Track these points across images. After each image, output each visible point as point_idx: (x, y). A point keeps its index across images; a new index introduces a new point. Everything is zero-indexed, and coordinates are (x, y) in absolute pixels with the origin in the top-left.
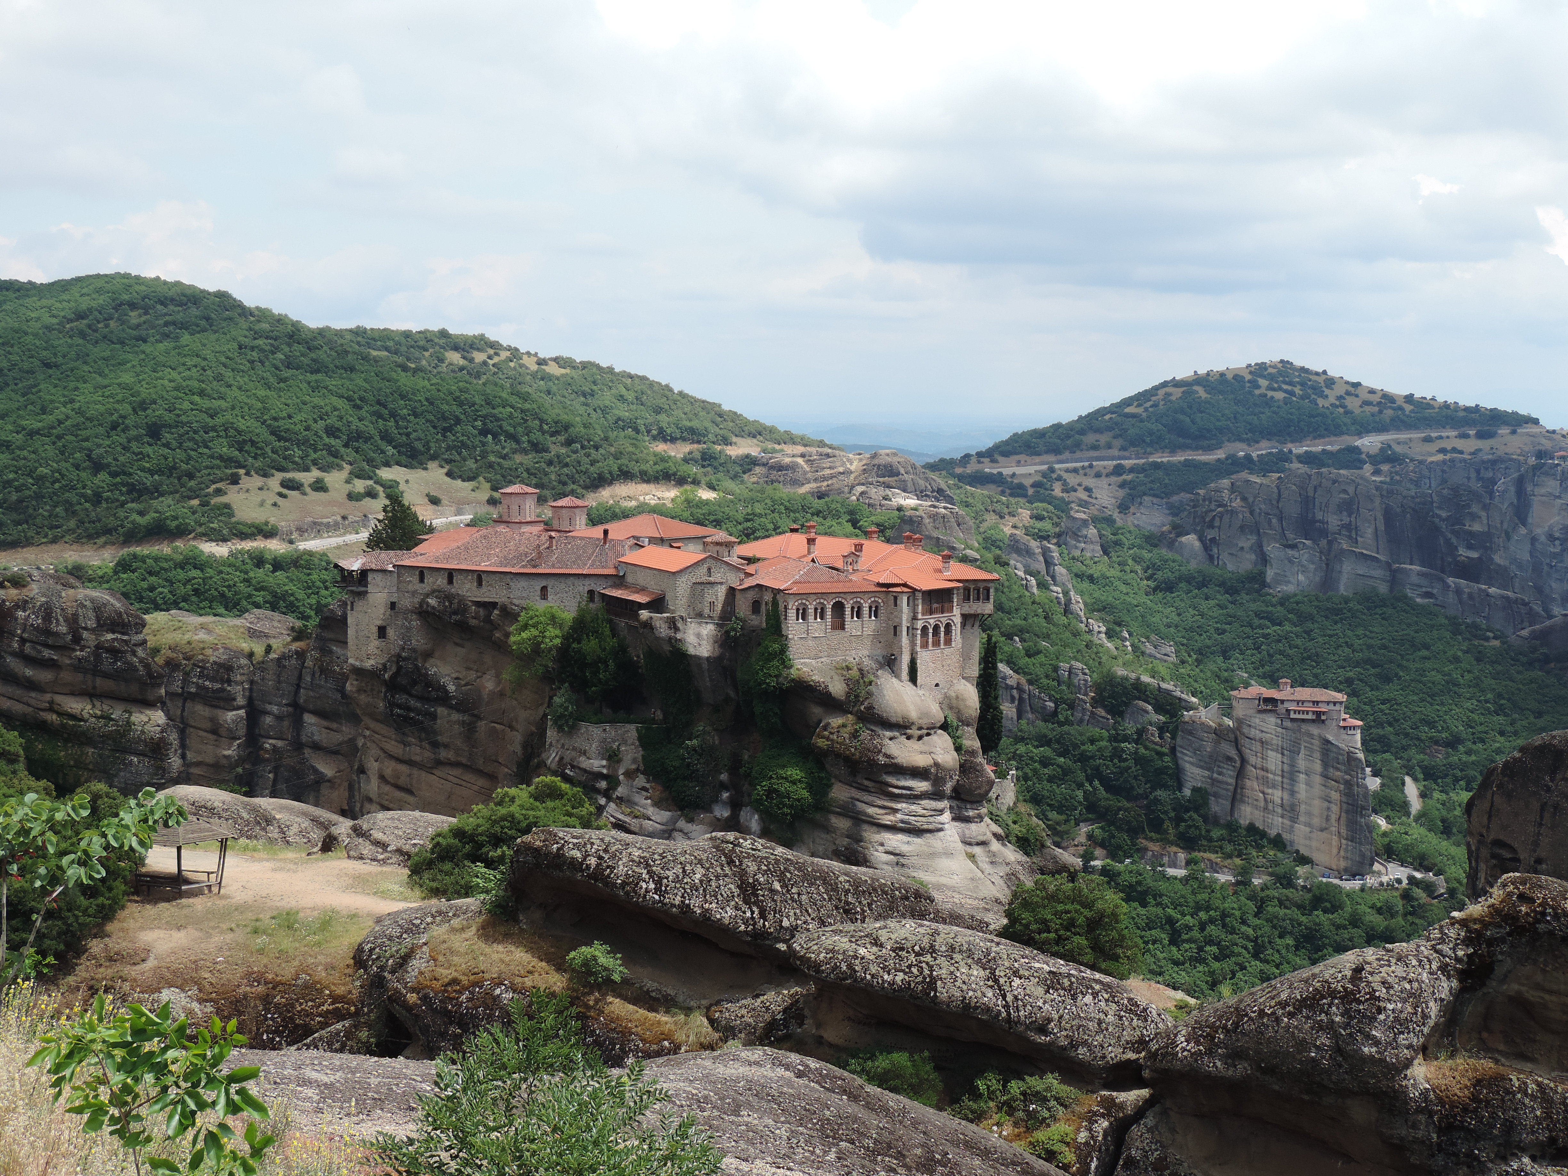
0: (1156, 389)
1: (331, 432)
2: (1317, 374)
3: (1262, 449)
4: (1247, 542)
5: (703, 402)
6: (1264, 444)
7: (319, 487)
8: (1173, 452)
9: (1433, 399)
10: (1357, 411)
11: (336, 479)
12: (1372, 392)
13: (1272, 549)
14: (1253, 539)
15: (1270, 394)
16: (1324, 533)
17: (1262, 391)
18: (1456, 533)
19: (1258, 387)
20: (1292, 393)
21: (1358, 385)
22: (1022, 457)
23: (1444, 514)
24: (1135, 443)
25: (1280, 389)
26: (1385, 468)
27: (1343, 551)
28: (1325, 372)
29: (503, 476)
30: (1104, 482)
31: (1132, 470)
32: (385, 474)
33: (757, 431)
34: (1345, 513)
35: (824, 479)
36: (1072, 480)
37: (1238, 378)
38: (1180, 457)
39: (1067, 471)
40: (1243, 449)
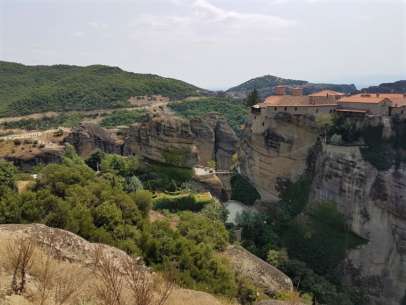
0: (250, 80)
1: (143, 89)
3: (268, 88)
7: (143, 98)
11: (145, 97)
12: (282, 79)
19: (266, 79)
21: (280, 78)
22: (232, 92)
25: (269, 79)
28: (275, 76)
29: (171, 96)
31: (249, 93)
32: (153, 96)
33: (199, 89)
36: (240, 95)
37: (263, 78)
40: (265, 89)
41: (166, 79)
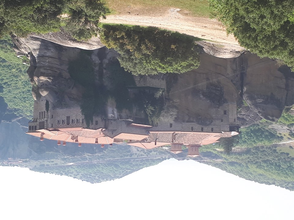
0: (123, 176)
2: (84, 180)
5: (230, 173)
9: (56, 174)
10: (74, 171)
12: (71, 176)
15: (95, 175)
17: (97, 176)
19: (98, 177)
20: (90, 175)
21: (74, 178)
25: (93, 176)
28: (83, 181)
29: (273, 154)
30: (134, 152)
31: (127, 156)
37: (103, 179)
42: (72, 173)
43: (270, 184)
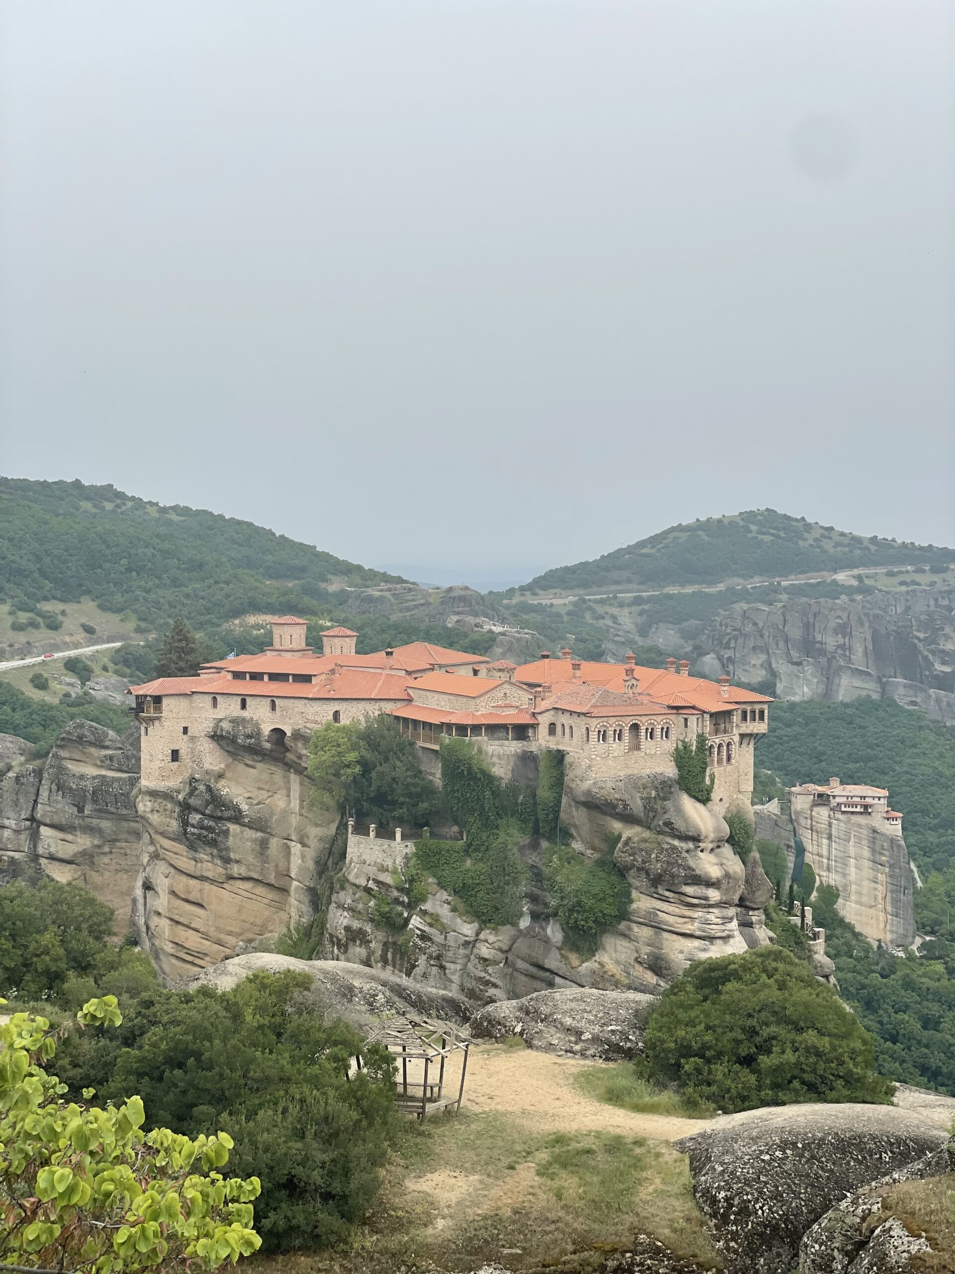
0: (665, 533)
2: (796, 520)
3: (758, 581)
4: (758, 659)
5: (300, 544)
6: (757, 579)
8: (683, 585)
9: (893, 540)
10: (832, 551)
12: (842, 534)
13: (781, 667)
14: (763, 657)
15: (760, 537)
16: (822, 652)
17: (754, 534)
18: (933, 652)
19: (751, 532)
20: (778, 537)
21: (831, 529)
22: (558, 591)
23: (921, 635)
24: (650, 578)
25: (769, 534)
26: (859, 598)
27: (840, 668)
28: (803, 519)
29: (148, 608)
30: (626, 610)
31: (649, 600)
32: (47, 607)
33: (347, 569)
34: (840, 636)
35: (408, 609)
36: (600, 609)
37: (732, 523)
38: (689, 590)
39: (596, 601)
40: (738, 583)
41: (164, 510)
42: (837, 544)
43: (175, 508)
